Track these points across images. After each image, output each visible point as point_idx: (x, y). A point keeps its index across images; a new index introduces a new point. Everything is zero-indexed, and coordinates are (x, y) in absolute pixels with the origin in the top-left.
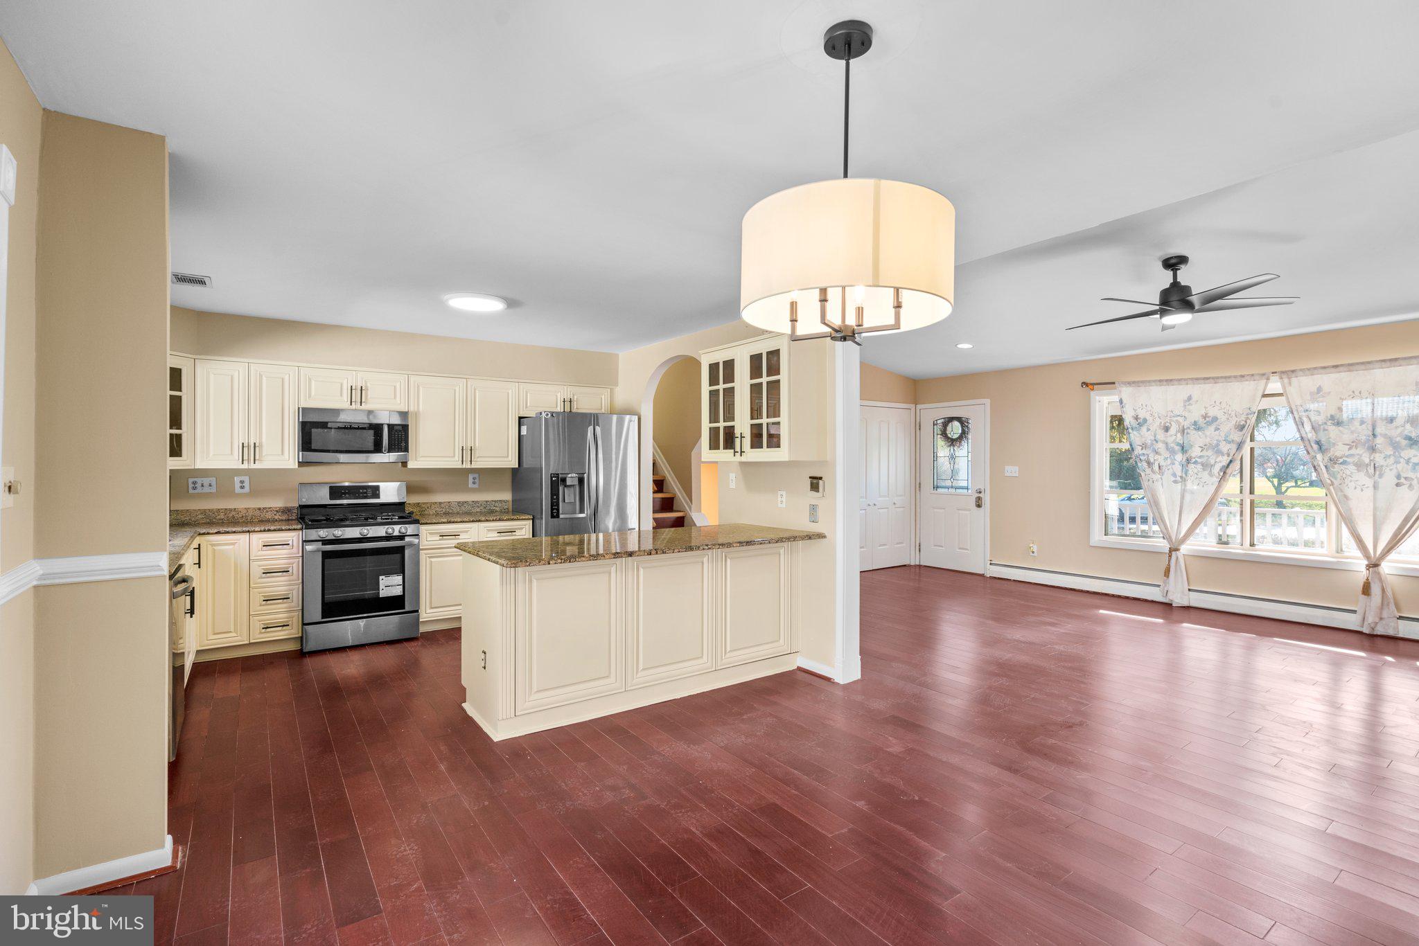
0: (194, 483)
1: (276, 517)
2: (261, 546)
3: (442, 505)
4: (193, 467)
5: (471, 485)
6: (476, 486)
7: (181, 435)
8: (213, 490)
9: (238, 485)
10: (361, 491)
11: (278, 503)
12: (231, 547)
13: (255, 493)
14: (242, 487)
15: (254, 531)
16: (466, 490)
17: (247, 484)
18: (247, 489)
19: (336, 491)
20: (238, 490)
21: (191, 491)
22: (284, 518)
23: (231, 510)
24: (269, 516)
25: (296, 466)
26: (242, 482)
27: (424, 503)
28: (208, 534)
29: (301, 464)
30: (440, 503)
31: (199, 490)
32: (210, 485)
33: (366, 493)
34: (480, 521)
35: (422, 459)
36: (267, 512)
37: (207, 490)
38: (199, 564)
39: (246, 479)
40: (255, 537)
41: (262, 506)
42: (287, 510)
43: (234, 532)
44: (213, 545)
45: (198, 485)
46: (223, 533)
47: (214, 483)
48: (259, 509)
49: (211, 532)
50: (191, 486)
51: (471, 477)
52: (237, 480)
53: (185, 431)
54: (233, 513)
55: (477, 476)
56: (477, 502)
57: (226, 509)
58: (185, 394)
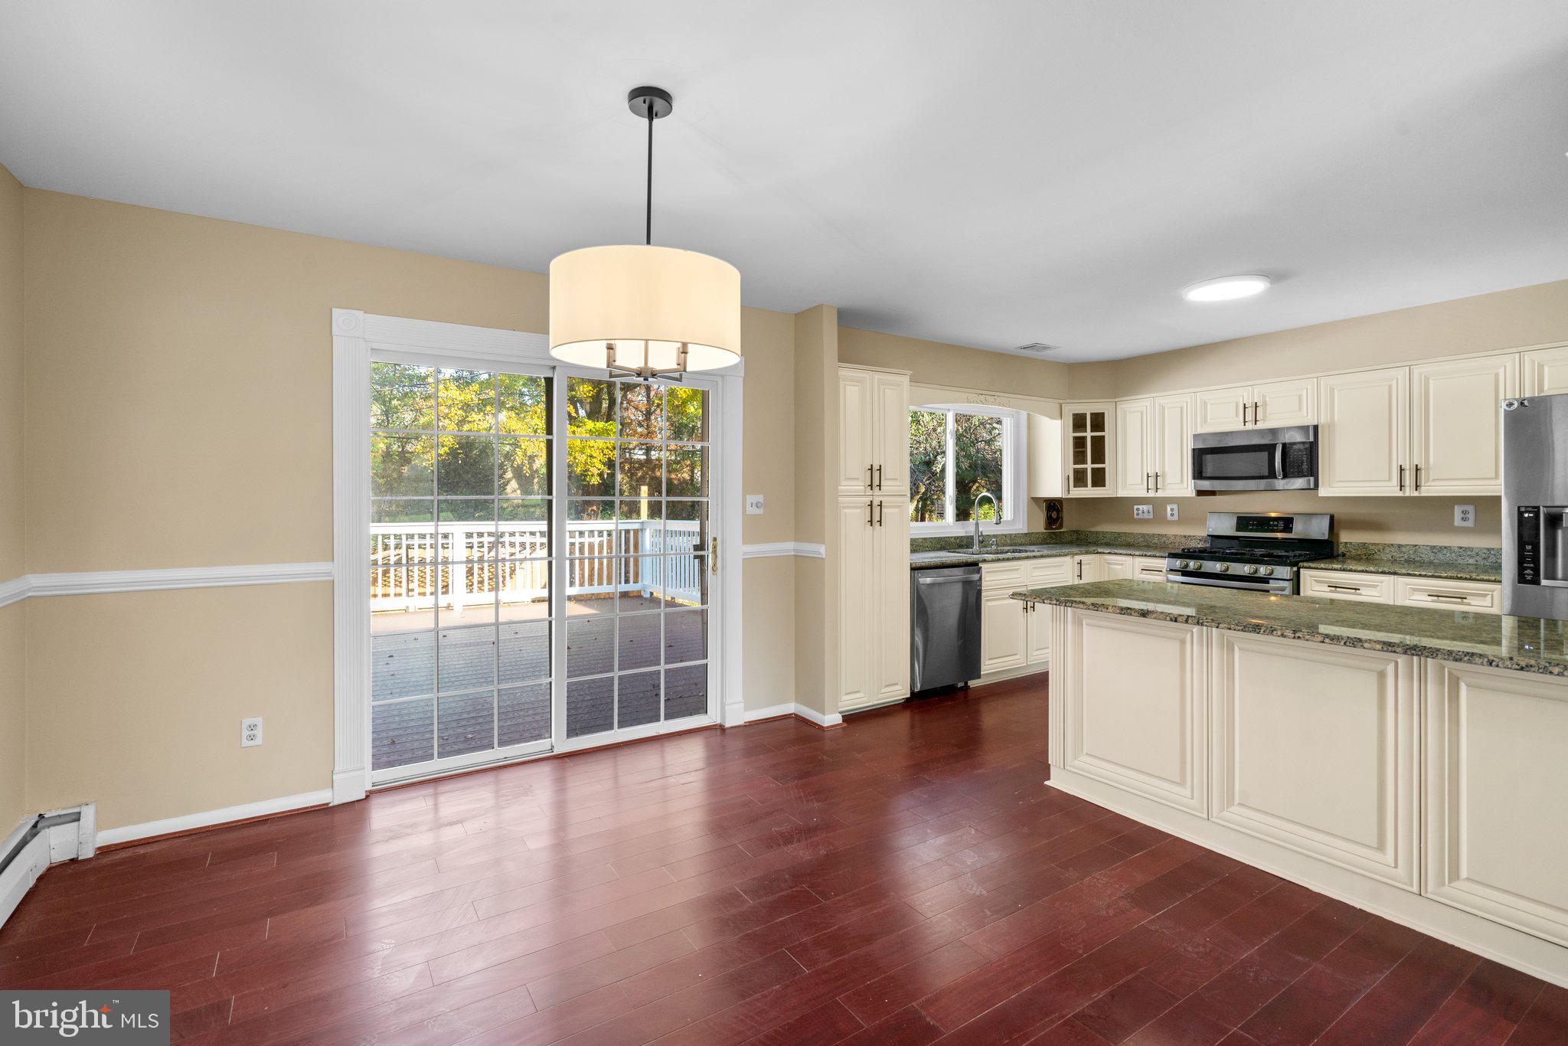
0: (1138, 510)
2: (1140, 570)
3: (1404, 549)
4: (1115, 496)
5: (1457, 521)
6: (1470, 524)
7: (1104, 468)
8: (1151, 516)
9: (1168, 512)
10: (1271, 523)
11: (1201, 532)
13: (1181, 521)
14: (1172, 515)
15: (1135, 555)
16: (1450, 528)
17: (1176, 512)
18: (1176, 518)
19: (1244, 522)
20: (1169, 517)
21: (1137, 517)
23: (1162, 535)
25: (1194, 495)
26: (1172, 510)
27: (1373, 544)
28: (1104, 553)
29: (1199, 493)
30: (1400, 546)
31: (1142, 516)
32: (1149, 512)
33: (1277, 526)
34: (1395, 573)
35: (1340, 484)
36: (1191, 540)
37: (1146, 516)
38: (1081, 576)
39: (1175, 507)
41: (1187, 533)
43: (1121, 554)
44: (1108, 563)
45: (1140, 512)
46: (1113, 554)
47: (1151, 510)
48: (1185, 537)
49: (1105, 551)
50: (1136, 512)
51: (1458, 511)
52: (1168, 507)
53: (1108, 466)
54: (1165, 539)
55: (1470, 508)
56: (1471, 549)
57: (1159, 534)
58: (1107, 434)
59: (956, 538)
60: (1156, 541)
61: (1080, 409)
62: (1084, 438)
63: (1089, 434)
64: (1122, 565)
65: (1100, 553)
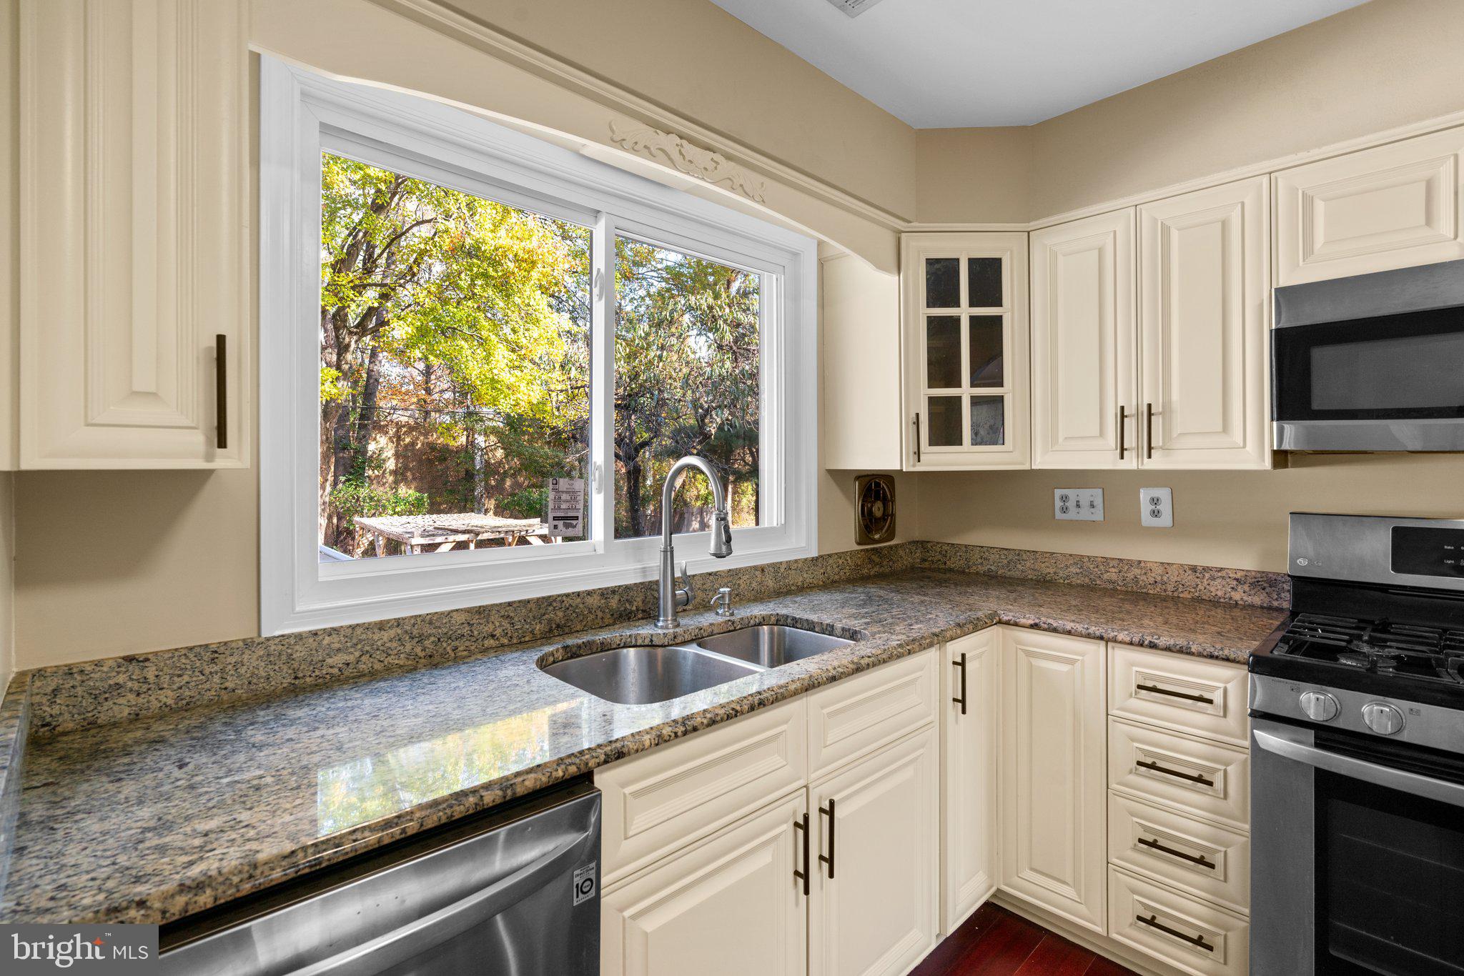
0: (1064, 499)
1: (1237, 596)
2: (1134, 687)
4: (1026, 467)
7: (1002, 398)
8: (1098, 515)
9: (1146, 508)
11: (1243, 560)
12: (1065, 668)
13: (1181, 529)
14: (1156, 514)
15: (1115, 640)
17: (1165, 507)
18: (1166, 520)
19: (1419, 548)
20: (1146, 519)
21: (1059, 515)
22: (1257, 600)
23: (1130, 563)
24: (1218, 589)
25: (1267, 463)
26: (1155, 501)
28: (1016, 624)
29: (1281, 458)
31: (1072, 515)
32: (1092, 506)
36: (1213, 578)
37: (1085, 514)
39: (1164, 494)
40: (1121, 656)
41: (1200, 562)
42: (1263, 582)
43: (1069, 633)
44: (1029, 654)
45: (1071, 504)
46: (1045, 630)
47: (1098, 501)
48: (1194, 569)
49: (1023, 621)
50: (1058, 504)
52: (1145, 495)
53: (1010, 390)
54: (1137, 571)
57: (1121, 560)
58: (1009, 311)
59: (605, 593)
60: (1112, 575)
61: (944, 248)
62: (956, 321)
63: (964, 312)
64: (1071, 662)
65: (1007, 623)
